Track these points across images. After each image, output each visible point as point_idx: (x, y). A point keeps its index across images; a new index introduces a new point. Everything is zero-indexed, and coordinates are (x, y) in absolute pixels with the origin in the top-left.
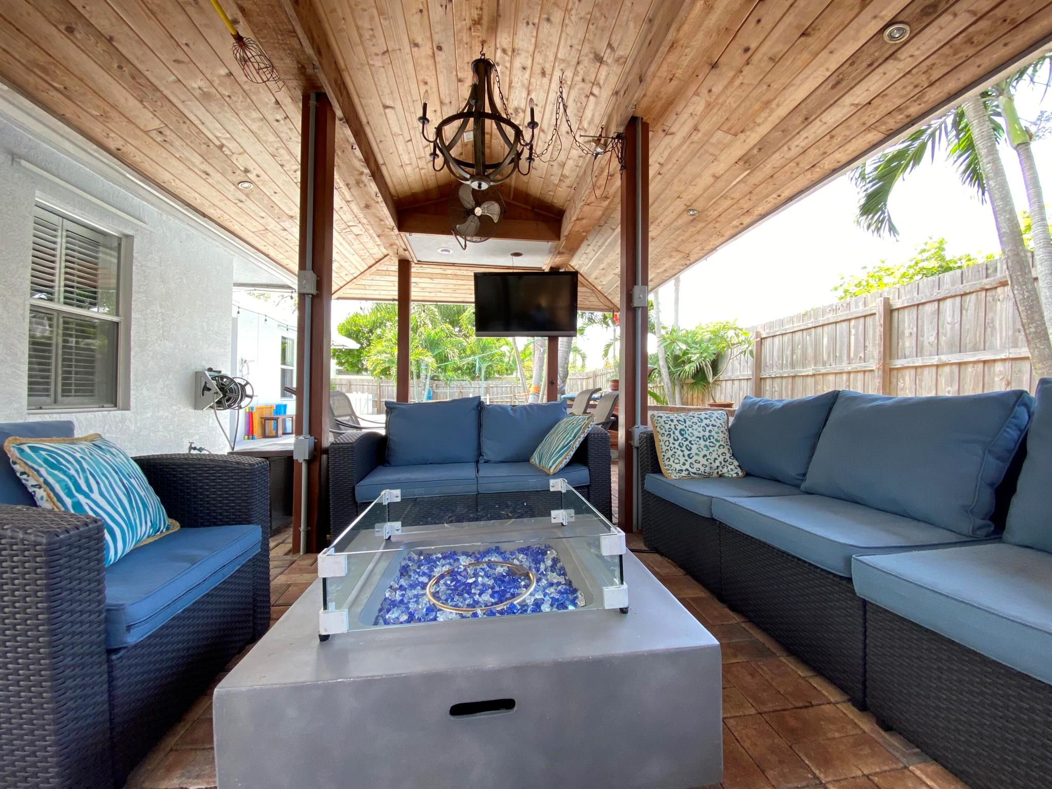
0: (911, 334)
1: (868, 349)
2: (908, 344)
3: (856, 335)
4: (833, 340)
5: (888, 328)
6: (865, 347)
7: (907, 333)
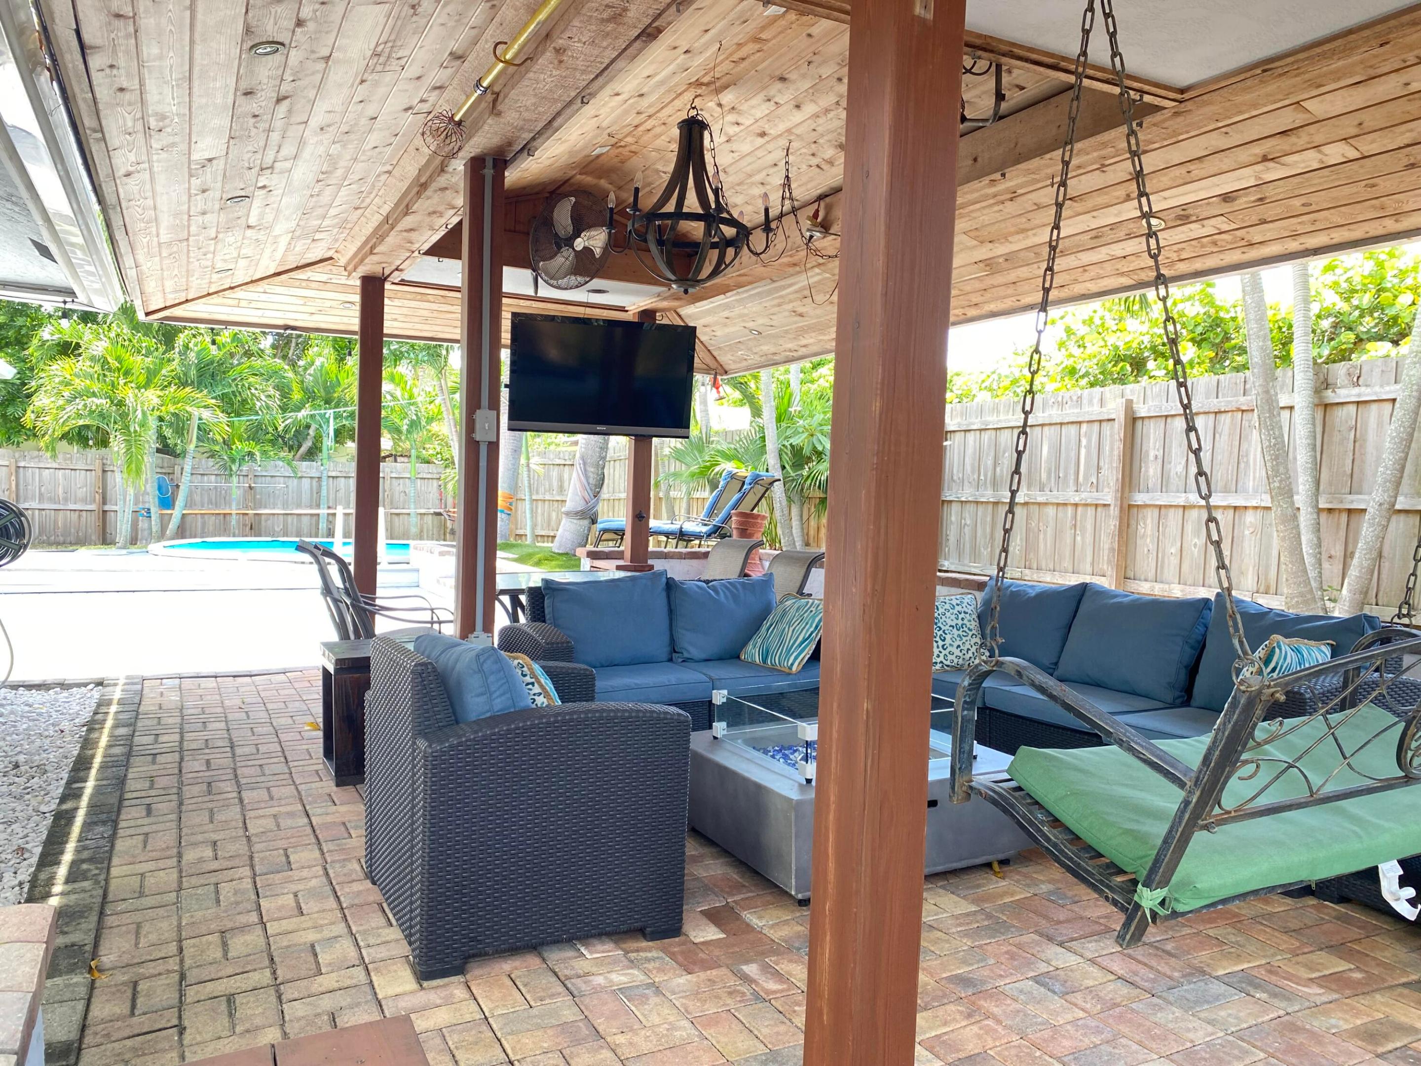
0: (1156, 457)
1: (1103, 471)
2: (1151, 471)
3: (1088, 447)
4: (1057, 450)
5: (1128, 445)
6: (1099, 468)
7: (1151, 458)
